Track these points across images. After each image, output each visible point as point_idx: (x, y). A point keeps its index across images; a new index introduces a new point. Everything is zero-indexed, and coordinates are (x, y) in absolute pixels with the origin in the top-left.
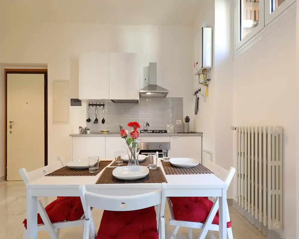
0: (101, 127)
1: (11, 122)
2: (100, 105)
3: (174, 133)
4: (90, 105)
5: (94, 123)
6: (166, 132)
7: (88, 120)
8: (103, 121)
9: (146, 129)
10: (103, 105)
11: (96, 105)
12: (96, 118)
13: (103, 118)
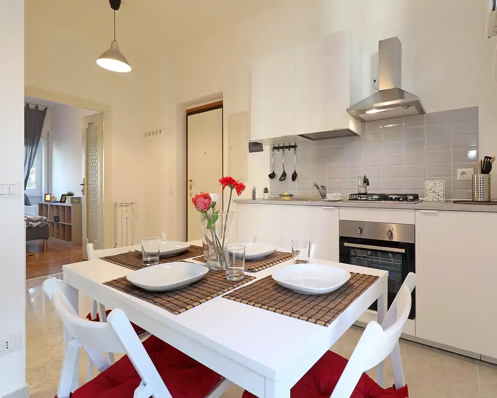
0: (290, 187)
1: (191, 181)
2: (289, 147)
3: (446, 201)
4: (275, 148)
5: (280, 180)
6: (416, 197)
7: (272, 175)
8: (294, 177)
9: (363, 192)
10: (295, 147)
11: (283, 148)
12: (284, 171)
13: (295, 171)
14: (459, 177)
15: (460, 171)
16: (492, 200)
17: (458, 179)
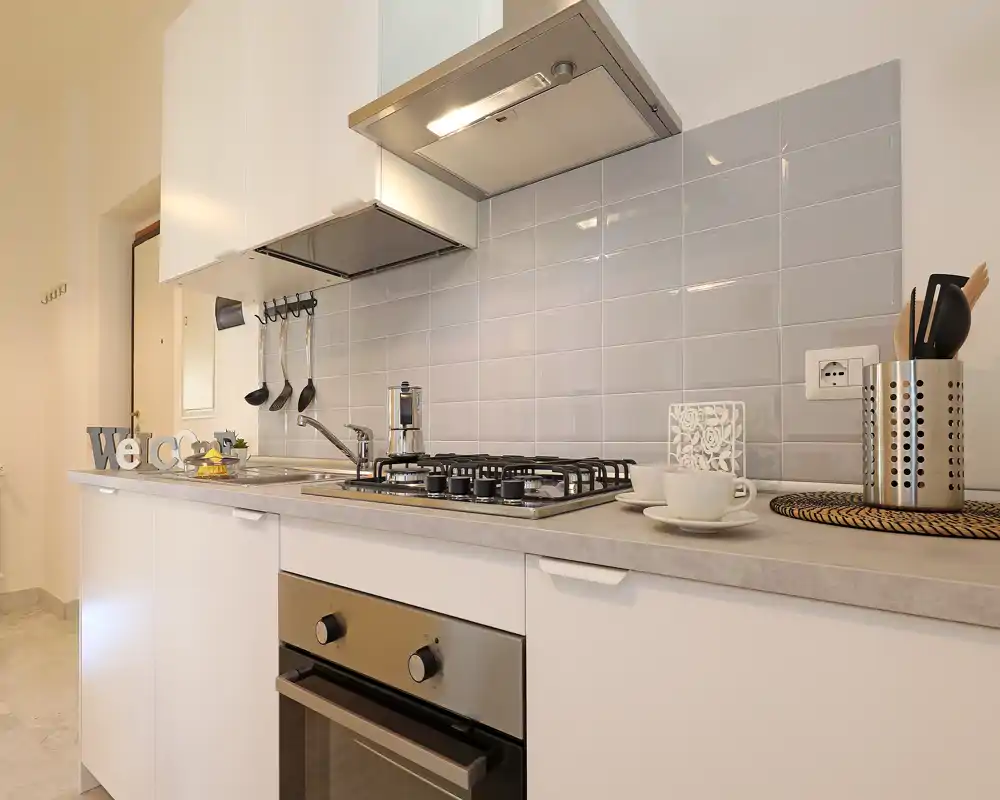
2: (297, 307)
4: (268, 313)
5: (273, 408)
7: (258, 395)
8: (305, 400)
10: (310, 304)
11: (285, 310)
12: (286, 381)
13: (310, 381)
14: (812, 386)
15: (814, 360)
16: (969, 496)
17: (809, 395)
